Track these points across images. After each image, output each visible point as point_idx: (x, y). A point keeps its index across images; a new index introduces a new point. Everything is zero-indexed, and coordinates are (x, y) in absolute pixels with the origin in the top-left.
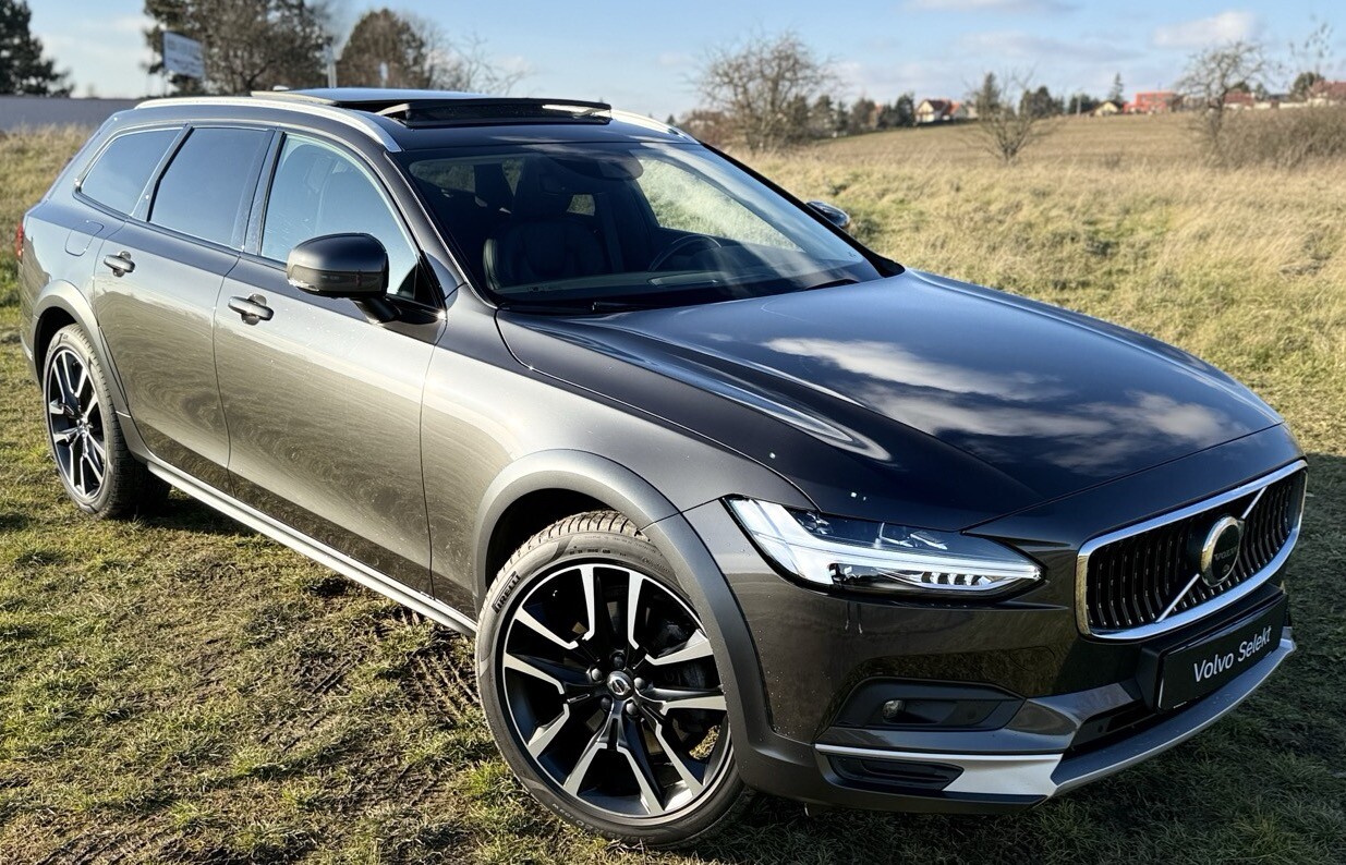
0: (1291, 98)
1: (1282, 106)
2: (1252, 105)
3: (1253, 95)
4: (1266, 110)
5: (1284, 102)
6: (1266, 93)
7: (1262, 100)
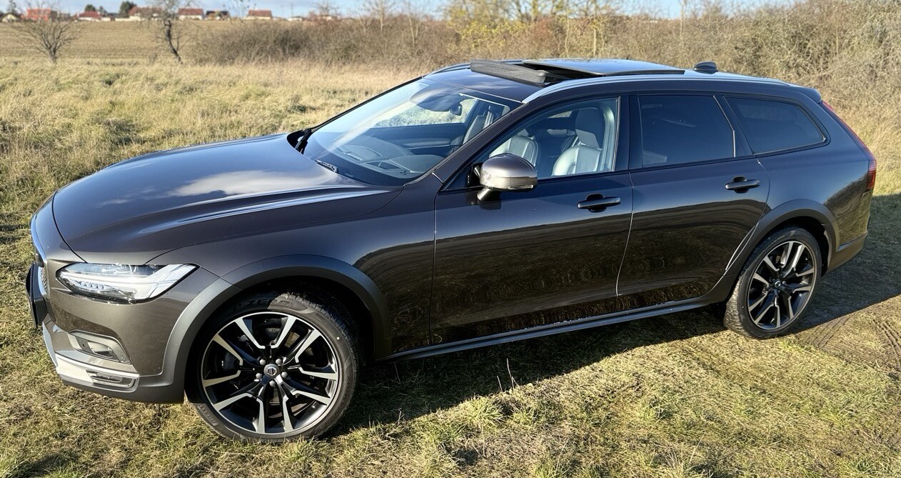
0: (120, 15)
1: (117, 20)
2: (100, 19)
3: (99, 13)
4: (108, 22)
5: (118, 18)
6: (105, 12)
7: (104, 16)
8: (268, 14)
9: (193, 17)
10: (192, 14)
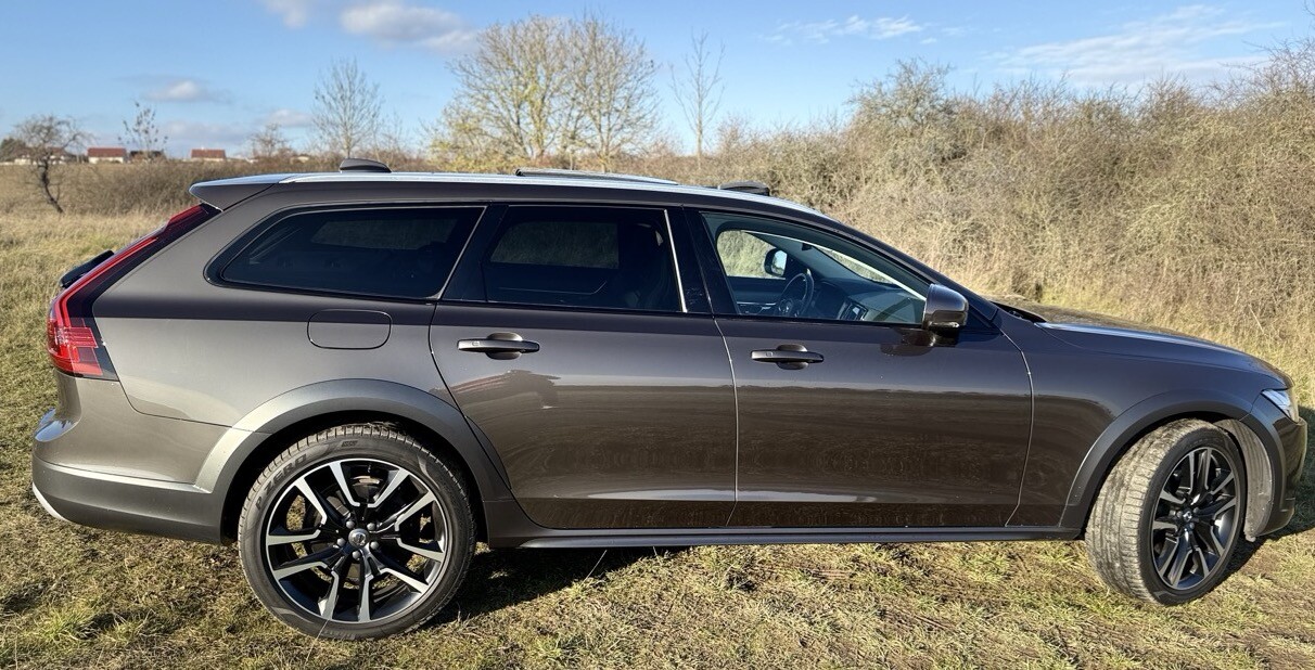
8: (221, 154)
9: (111, 159)
10: (109, 156)
